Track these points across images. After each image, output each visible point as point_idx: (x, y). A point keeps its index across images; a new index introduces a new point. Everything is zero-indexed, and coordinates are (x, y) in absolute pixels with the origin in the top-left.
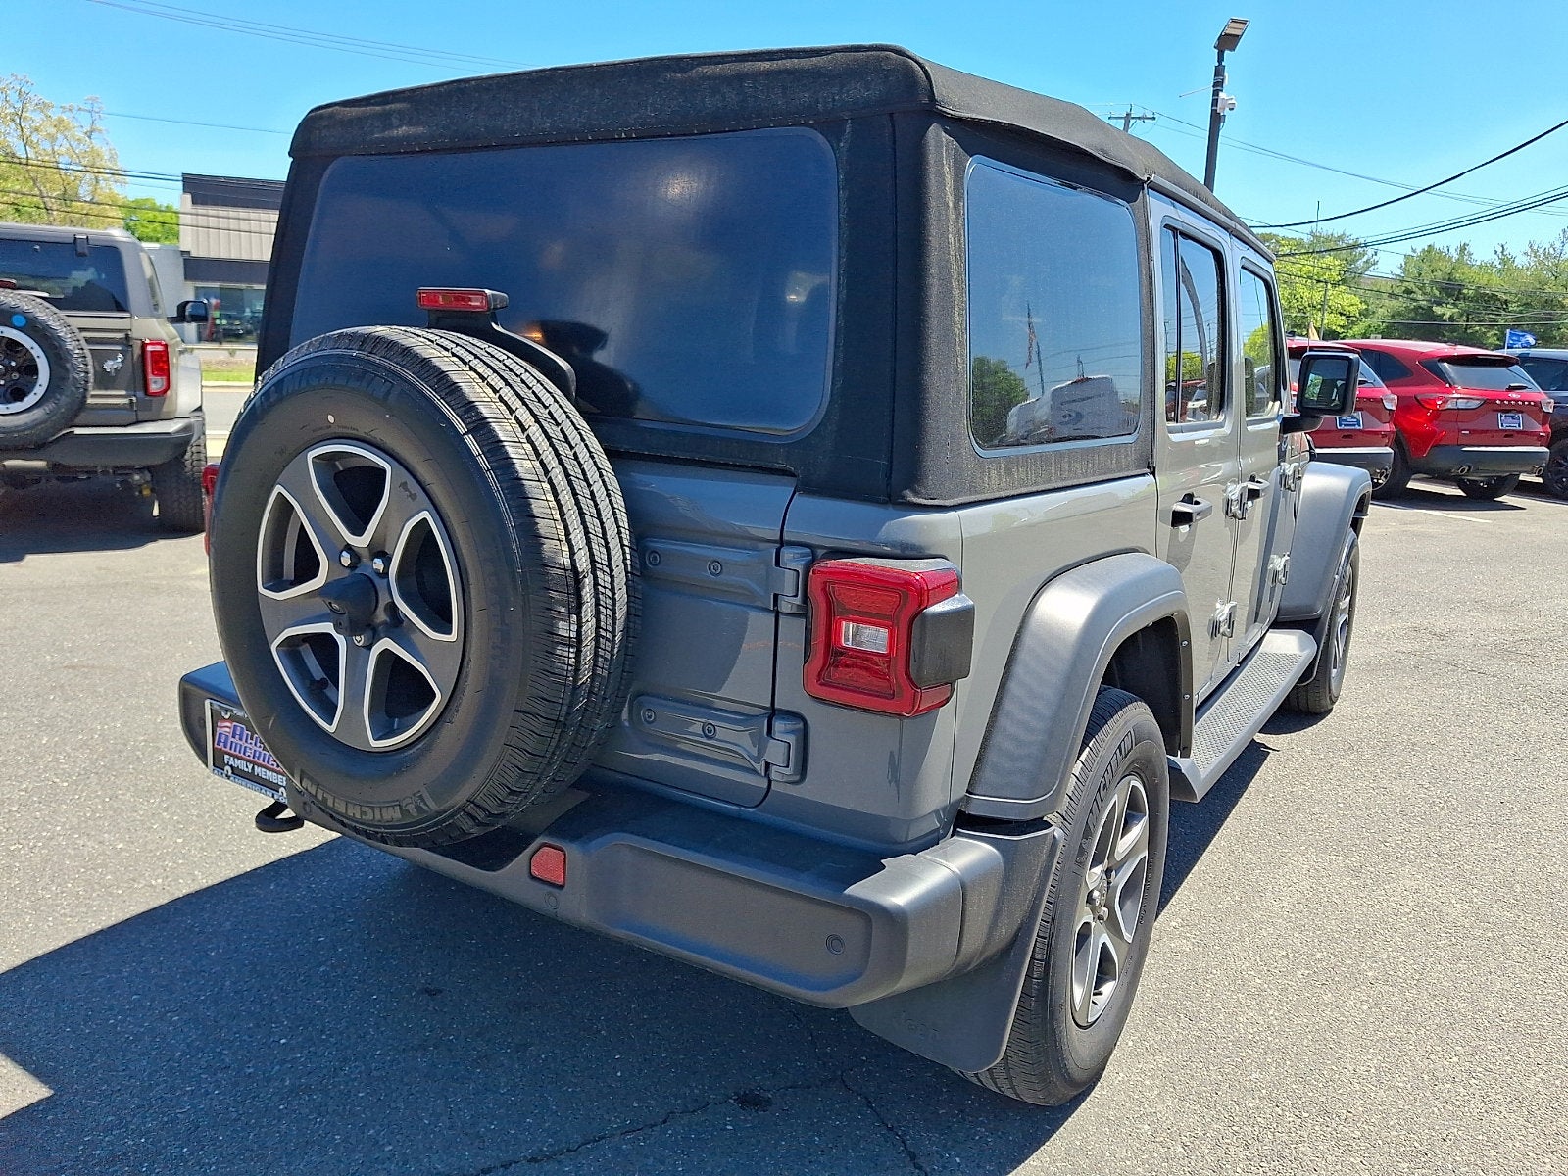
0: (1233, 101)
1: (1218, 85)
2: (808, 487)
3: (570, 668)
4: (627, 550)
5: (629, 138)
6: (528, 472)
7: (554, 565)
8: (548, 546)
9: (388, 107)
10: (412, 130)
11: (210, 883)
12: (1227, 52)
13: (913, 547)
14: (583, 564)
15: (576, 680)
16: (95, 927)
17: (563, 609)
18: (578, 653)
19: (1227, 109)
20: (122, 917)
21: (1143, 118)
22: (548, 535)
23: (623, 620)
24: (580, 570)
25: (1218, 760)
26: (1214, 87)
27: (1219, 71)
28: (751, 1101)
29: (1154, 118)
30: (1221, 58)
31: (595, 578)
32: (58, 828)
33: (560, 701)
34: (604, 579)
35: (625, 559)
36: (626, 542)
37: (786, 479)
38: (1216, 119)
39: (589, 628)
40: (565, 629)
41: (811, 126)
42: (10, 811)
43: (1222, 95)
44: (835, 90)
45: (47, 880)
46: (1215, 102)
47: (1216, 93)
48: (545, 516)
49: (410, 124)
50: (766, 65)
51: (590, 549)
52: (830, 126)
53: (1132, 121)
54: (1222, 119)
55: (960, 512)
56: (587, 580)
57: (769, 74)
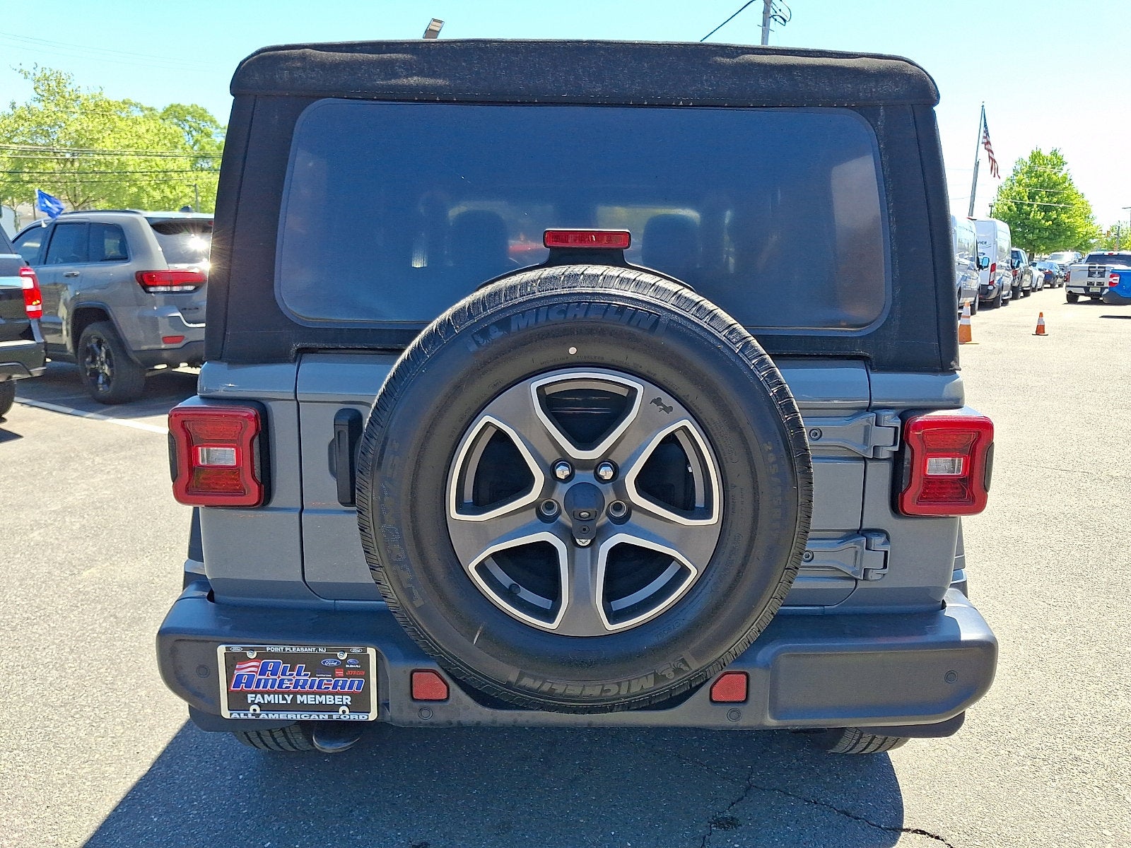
9: (386, 56)
10: (428, 81)
41: (853, 108)
44: (872, 84)
49: (420, 73)
52: (866, 109)
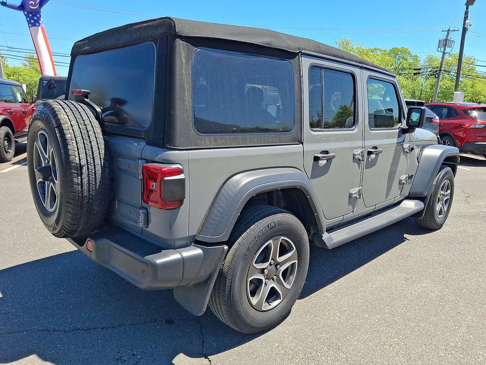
0: (471, 23)
1: (466, 18)
2: (149, 143)
3: (79, 191)
4: (102, 160)
5: (121, 47)
6: (69, 137)
7: (73, 163)
8: (71, 157)
9: (85, 42)
10: (87, 48)
11: (69, 251)
12: (470, 6)
13: (169, 161)
14: (83, 162)
15: (82, 195)
16: (36, 259)
17: (75, 175)
18: (82, 187)
19: (469, 26)
20: (43, 257)
21: (454, 31)
22: (72, 155)
23: (99, 179)
24: (82, 165)
25: (345, 237)
26: (464, 18)
27: (466, 13)
28: (170, 322)
29: (458, 31)
30: (467, 8)
31: (88, 167)
32: (42, 235)
33: (77, 200)
34: (91, 167)
35: (101, 162)
36: (102, 158)
37: (143, 140)
38: (465, 30)
39: (85, 181)
40: (77, 180)
41: (151, 41)
42: (34, 229)
43: (467, 21)
44: (156, 31)
45: (32, 247)
46: (464, 24)
47: (465, 21)
48: (72, 149)
50: (145, 25)
51: (87, 159)
52: (155, 41)
53: (450, 32)
54: (467, 30)
55: (188, 151)
56: (84, 168)
57: (145, 27)
